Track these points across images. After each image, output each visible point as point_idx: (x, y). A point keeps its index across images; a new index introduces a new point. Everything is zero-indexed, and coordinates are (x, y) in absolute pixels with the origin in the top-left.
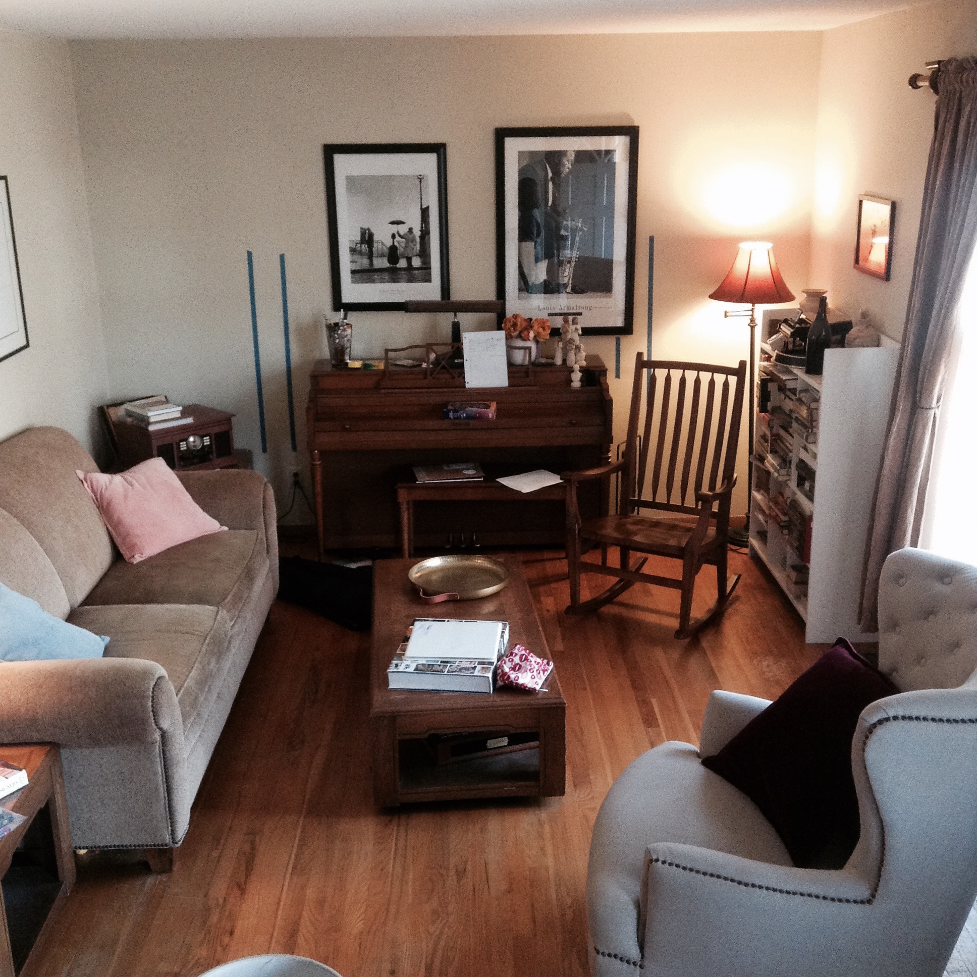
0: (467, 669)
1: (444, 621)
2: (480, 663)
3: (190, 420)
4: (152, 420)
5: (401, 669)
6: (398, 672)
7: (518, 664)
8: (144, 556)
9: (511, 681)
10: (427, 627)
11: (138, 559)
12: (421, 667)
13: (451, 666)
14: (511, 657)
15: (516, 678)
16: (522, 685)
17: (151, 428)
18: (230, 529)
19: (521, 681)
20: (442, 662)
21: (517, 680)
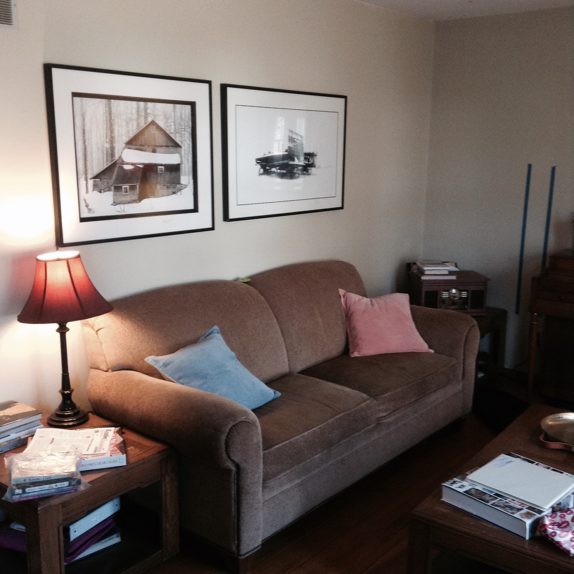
0: (512, 508)
1: (532, 463)
2: (530, 508)
3: (454, 278)
4: (427, 273)
5: (454, 487)
6: (450, 488)
7: (567, 522)
8: (360, 353)
9: (547, 535)
10: (507, 461)
11: (356, 354)
12: (473, 491)
13: (501, 500)
14: (565, 513)
15: (553, 534)
16: (558, 543)
17: (424, 278)
18: (436, 352)
19: (557, 539)
20: (496, 494)
21: (553, 536)
